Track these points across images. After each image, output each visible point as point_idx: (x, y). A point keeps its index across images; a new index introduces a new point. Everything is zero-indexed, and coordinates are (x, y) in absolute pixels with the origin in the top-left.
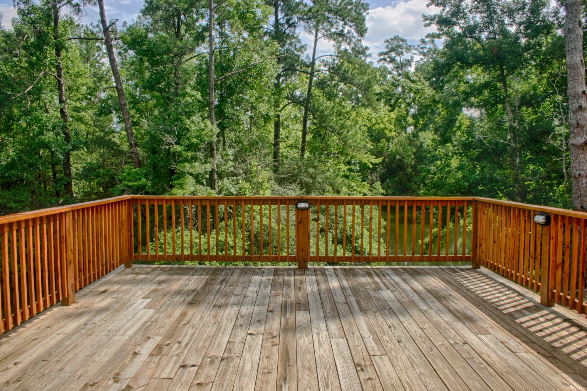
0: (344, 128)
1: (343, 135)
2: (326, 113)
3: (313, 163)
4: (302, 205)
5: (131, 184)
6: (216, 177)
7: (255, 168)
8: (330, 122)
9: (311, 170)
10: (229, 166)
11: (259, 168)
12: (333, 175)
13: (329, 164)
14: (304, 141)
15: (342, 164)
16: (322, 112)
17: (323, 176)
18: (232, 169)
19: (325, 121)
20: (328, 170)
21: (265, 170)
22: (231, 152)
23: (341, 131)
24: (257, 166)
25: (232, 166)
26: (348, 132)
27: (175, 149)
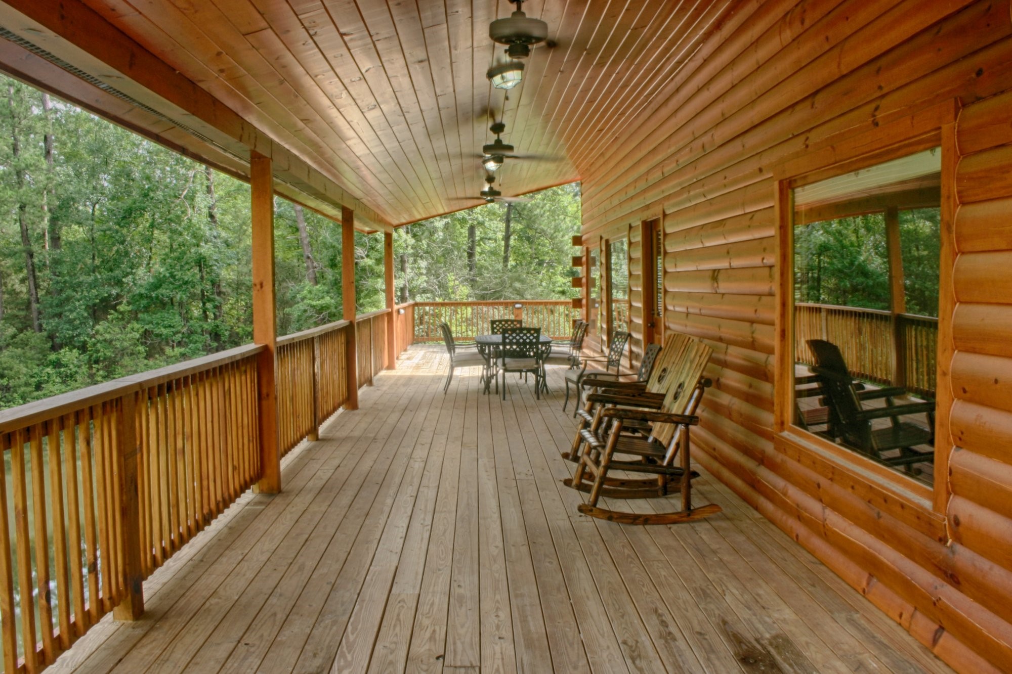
0: (559, 231)
1: (557, 240)
2: (535, 213)
3: (519, 276)
4: (518, 306)
5: (314, 303)
6: (407, 294)
7: (451, 284)
8: (540, 224)
9: (517, 285)
10: (422, 282)
11: (457, 282)
12: (546, 291)
13: (540, 276)
14: (507, 246)
15: (559, 277)
16: (530, 211)
17: (533, 292)
18: (425, 284)
19: (534, 222)
20: (541, 285)
21: (463, 286)
22: (423, 264)
23: (555, 235)
24: (454, 281)
25: (425, 281)
26: (563, 236)
27: (365, 263)
